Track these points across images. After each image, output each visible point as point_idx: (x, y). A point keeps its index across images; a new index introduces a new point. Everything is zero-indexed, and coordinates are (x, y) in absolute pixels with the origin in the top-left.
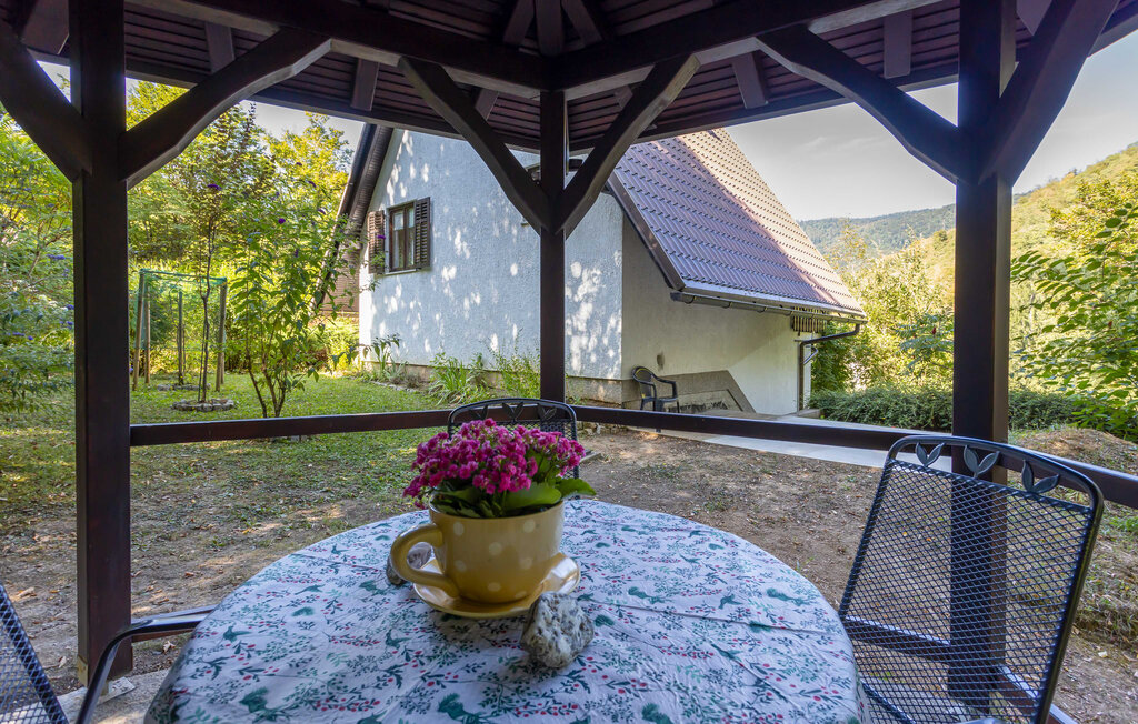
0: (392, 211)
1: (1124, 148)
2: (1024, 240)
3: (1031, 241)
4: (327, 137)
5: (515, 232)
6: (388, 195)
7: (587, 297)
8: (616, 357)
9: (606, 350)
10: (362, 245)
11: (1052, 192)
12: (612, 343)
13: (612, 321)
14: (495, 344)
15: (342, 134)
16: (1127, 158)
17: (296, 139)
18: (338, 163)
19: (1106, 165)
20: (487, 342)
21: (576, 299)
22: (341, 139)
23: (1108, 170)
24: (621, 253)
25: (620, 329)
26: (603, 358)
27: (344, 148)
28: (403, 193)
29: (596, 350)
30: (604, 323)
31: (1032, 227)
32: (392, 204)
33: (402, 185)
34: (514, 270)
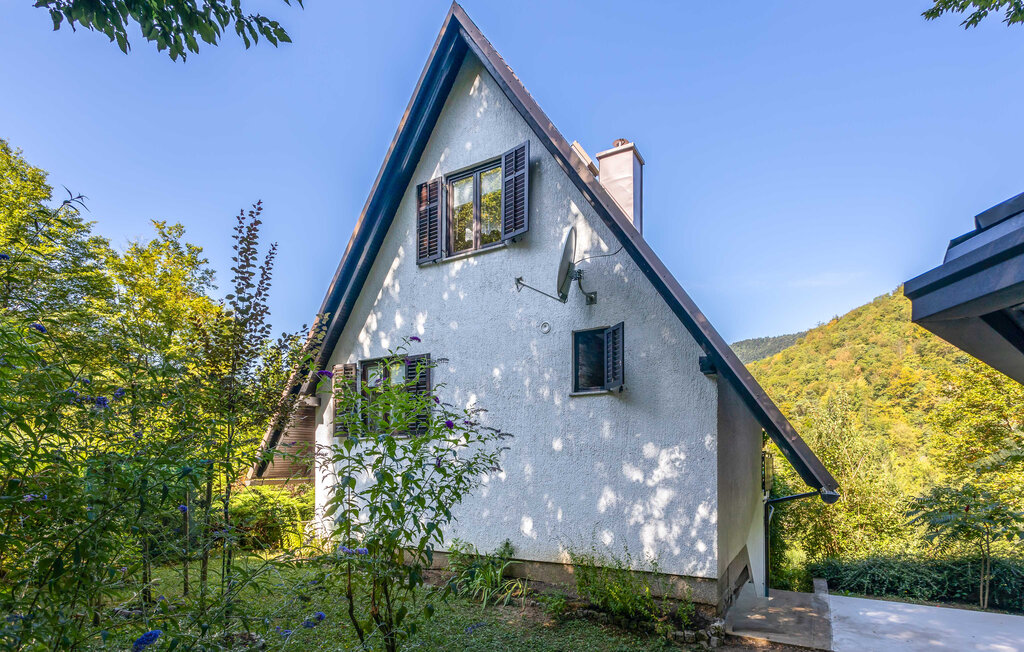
0: (367, 364)
1: (872, 301)
2: (804, 376)
3: (810, 377)
4: (181, 254)
5: (557, 402)
6: (361, 345)
7: (666, 483)
8: (709, 552)
9: (694, 542)
10: (319, 401)
11: (822, 336)
12: (702, 536)
13: (702, 511)
14: (527, 525)
15: (200, 251)
16: (873, 309)
17: (146, 254)
18: (196, 285)
19: (860, 314)
20: (516, 524)
21: (650, 483)
22: (200, 257)
23: (861, 318)
24: (715, 438)
25: (714, 519)
26: (689, 550)
27: (203, 267)
28: (385, 344)
29: (680, 541)
30: (691, 512)
31: (809, 365)
32: (367, 355)
33: (382, 334)
34: (557, 445)
